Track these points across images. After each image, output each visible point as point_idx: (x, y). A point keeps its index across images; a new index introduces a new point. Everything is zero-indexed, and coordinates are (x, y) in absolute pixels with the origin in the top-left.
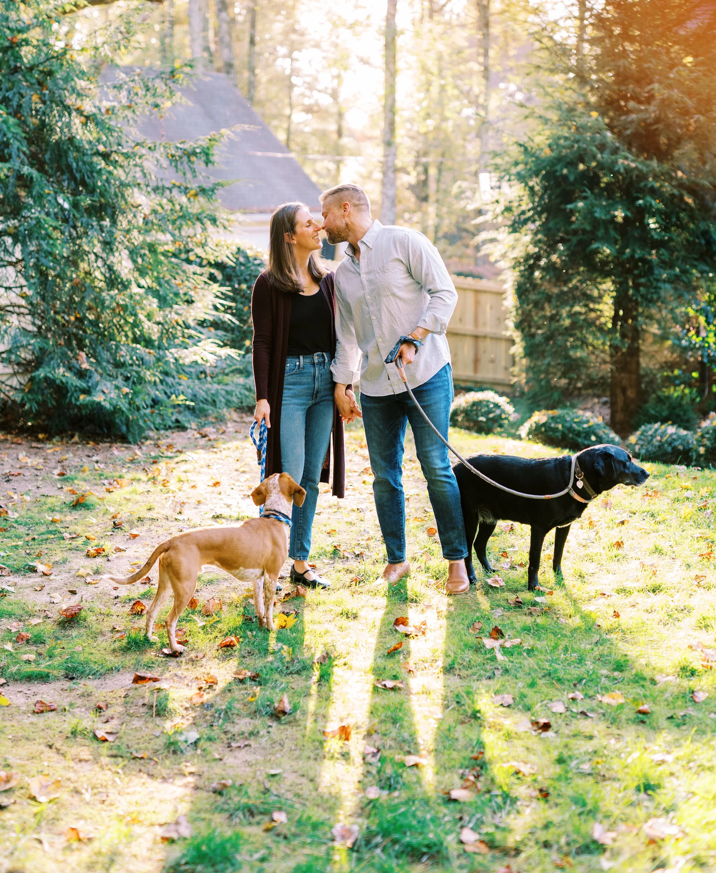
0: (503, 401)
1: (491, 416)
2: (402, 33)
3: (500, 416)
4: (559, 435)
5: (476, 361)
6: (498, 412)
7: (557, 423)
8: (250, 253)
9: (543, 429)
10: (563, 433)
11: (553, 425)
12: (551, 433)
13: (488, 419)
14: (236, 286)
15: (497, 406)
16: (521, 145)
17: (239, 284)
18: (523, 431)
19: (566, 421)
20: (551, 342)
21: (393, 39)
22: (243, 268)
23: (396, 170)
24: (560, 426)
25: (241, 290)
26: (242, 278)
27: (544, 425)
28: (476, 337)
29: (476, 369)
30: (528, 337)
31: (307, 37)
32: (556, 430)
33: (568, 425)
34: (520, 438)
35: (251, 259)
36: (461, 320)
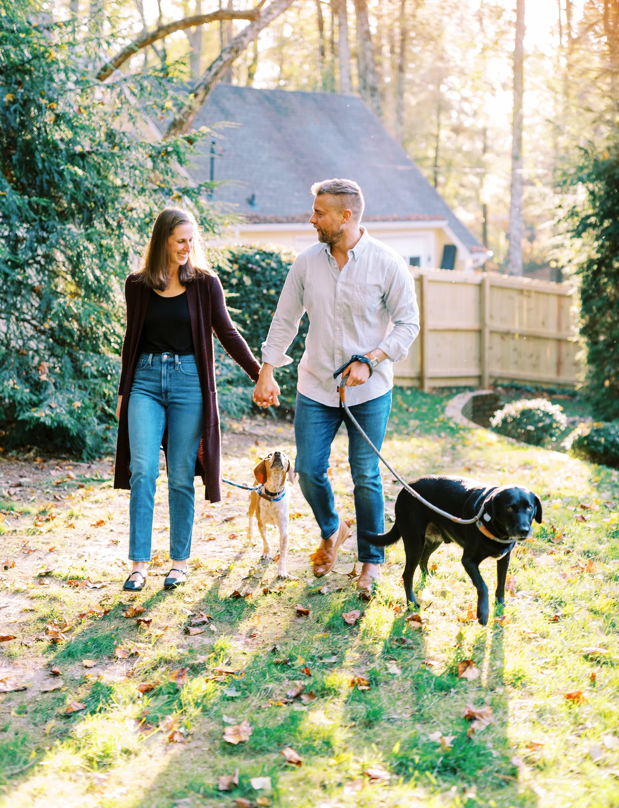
0: (555, 410)
1: (540, 425)
2: (528, 56)
3: (550, 426)
4: (601, 449)
5: (559, 364)
6: (548, 421)
7: (600, 436)
8: (284, 259)
9: (586, 442)
10: (605, 448)
11: (595, 439)
12: (593, 447)
13: (537, 429)
14: (265, 291)
15: (547, 415)
16: (581, 149)
17: (268, 289)
18: (568, 443)
19: (610, 434)
20: (612, 350)
21: (521, 62)
22: (274, 273)
23: (524, 183)
24: (602, 440)
25: (269, 296)
26: (271, 283)
27: (586, 438)
28: (559, 341)
29: (558, 372)
30: (594, 343)
31: (452, 64)
32: (598, 443)
33: (611, 439)
34: (563, 450)
35: (284, 264)
36: (543, 324)
